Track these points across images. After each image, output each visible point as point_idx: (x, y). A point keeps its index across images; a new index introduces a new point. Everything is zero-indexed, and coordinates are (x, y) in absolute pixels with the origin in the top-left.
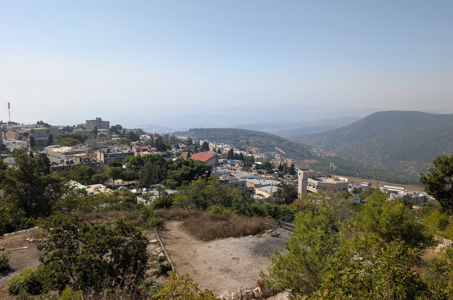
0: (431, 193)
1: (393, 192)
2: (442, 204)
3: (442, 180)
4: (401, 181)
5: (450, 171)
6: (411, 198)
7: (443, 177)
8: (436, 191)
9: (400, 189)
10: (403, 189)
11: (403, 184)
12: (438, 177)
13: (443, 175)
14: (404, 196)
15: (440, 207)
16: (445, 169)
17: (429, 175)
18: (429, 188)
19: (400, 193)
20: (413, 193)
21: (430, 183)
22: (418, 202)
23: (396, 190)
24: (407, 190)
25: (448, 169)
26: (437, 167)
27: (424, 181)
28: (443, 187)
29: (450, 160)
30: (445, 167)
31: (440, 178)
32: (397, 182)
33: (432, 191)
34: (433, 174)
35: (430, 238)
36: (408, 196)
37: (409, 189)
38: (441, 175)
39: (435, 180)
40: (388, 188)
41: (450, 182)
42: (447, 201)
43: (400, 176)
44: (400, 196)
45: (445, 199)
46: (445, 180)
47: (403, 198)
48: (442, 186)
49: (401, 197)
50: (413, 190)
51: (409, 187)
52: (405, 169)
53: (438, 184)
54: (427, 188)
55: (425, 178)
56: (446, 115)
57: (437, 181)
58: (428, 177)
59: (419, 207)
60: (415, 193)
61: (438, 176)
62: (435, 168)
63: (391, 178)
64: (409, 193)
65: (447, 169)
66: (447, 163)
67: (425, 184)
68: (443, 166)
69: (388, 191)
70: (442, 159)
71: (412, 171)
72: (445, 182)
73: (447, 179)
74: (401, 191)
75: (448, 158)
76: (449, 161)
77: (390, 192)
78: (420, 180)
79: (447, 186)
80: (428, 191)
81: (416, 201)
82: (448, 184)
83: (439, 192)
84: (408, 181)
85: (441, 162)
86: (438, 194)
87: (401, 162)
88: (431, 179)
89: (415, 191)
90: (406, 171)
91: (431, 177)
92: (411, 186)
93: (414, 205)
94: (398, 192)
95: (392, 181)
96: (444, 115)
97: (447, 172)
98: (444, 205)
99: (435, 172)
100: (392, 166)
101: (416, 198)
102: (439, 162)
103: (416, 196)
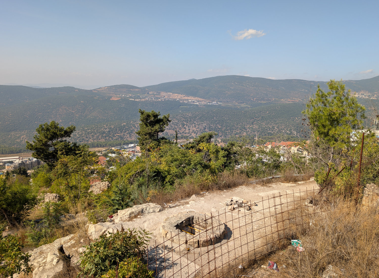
0: (38, 157)
1: (8, 163)
2: (48, 164)
3: (46, 145)
4: (15, 151)
5: (51, 136)
6: (26, 164)
7: (46, 142)
8: (42, 154)
9: (15, 159)
10: (18, 157)
11: (17, 153)
12: (42, 143)
13: (46, 140)
14: (19, 164)
15: (48, 167)
16: (47, 134)
17: (34, 142)
18: (36, 154)
19: (15, 162)
20: (27, 160)
21: (36, 149)
22: (33, 166)
23: (11, 160)
24: (21, 158)
25: (50, 134)
26: (40, 134)
27: (31, 148)
28: (48, 150)
29: (50, 126)
30: (47, 133)
31: (44, 143)
32: (12, 152)
33: (39, 155)
34: (38, 141)
35: (34, 199)
36: (23, 163)
37: (24, 157)
38: (45, 140)
39: (40, 145)
40: (3, 160)
41: (53, 145)
42: (52, 161)
43: (13, 146)
44: (15, 165)
45: (50, 160)
46: (48, 144)
47: (19, 166)
48: (46, 149)
49: (17, 165)
50: (27, 156)
51: (23, 155)
52: (17, 139)
53: (43, 149)
54: (34, 153)
55: (31, 145)
56: (47, 88)
57: (41, 146)
58: (33, 144)
59: (33, 171)
60: (29, 159)
61: (42, 141)
62: (39, 135)
63: (5, 150)
64: (24, 160)
65: (48, 135)
66: (48, 130)
67: (32, 150)
68: (45, 132)
69: (3, 162)
70: (44, 127)
71: (25, 140)
72: (49, 146)
73: (50, 143)
74: (16, 160)
75: (48, 125)
76: (50, 128)
77: (5, 163)
78: (27, 147)
79: (50, 148)
80: (35, 156)
81: (30, 166)
82: (51, 146)
83: (45, 155)
84: (21, 150)
85: (43, 129)
86: (45, 157)
87: (13, 133)
88: (36, 145)
89: (29, 157)
90: (18, 141)
91: (37, 144)
92: (25, 153)
93: (29, 169)
94: (13, 162)
95: (7, 152)
96: (46, 89)
97: (49, 137)
98: (50, 165)
99: (39, 139)
100: (4, 138)
101: (31, 163)
102: (41, 129)
103: (30, 161)
